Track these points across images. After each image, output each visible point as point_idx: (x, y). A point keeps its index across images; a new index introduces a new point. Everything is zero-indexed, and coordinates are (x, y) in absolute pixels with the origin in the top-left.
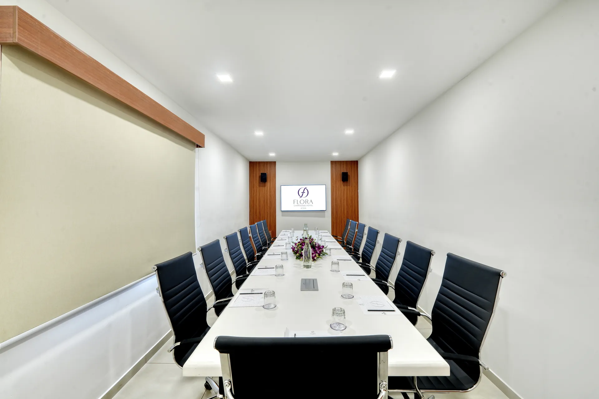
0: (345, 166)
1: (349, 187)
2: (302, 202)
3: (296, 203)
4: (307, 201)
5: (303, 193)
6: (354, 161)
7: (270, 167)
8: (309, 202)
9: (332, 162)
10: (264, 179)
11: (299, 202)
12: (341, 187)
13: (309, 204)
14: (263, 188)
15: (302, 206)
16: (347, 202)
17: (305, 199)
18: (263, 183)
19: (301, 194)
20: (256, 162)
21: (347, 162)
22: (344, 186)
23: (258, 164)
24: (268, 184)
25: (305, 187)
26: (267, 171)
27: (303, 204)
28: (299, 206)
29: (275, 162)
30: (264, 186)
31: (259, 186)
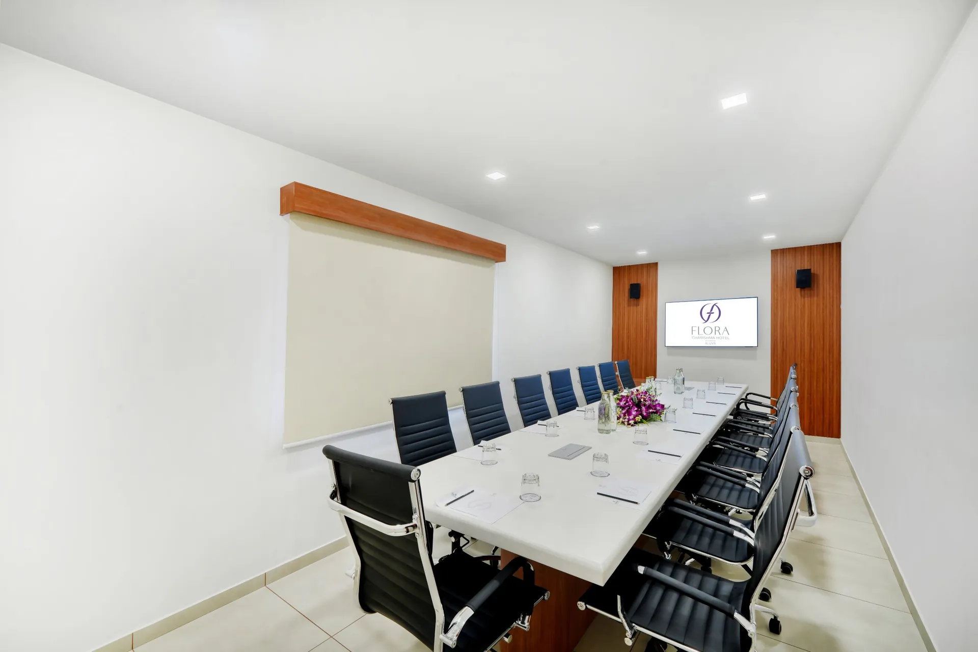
0: (806, 257)
1: (815, 298)
2: (708, 331)
3: (695, 333)
4: (717, 329)
5: (710, 313)
6: (831, 245)
7: (648, 271)
8: (721, 331)
9: (775, 252)
10: (635, 292)
11: (701, 331)
12: (795, 299)
13: (721, 335)
14: (635, 308)
15: (708, 339)
16: (811, 327)
17: (713, 325)
18: (636, 300)
19: (705, 316)
20: (624, 267)
21: (810, 248)
22: (804, 298)
23: (626, 270)
24: (643, 301)
25: (714, 302)
26: (642, 280)
27: (711, 336)
28: (702, 338)
29: (656, 264)
30: (637, 305)
31: (629, 305)
